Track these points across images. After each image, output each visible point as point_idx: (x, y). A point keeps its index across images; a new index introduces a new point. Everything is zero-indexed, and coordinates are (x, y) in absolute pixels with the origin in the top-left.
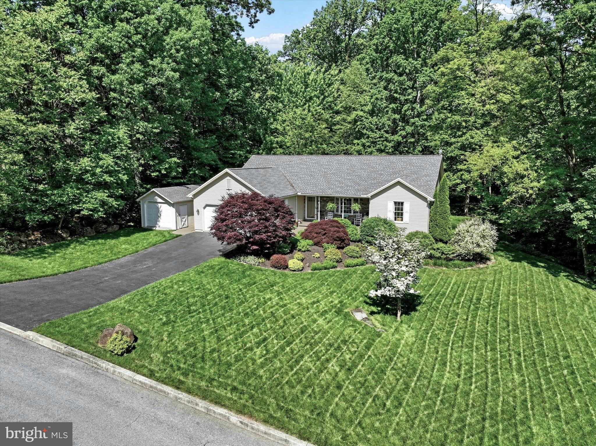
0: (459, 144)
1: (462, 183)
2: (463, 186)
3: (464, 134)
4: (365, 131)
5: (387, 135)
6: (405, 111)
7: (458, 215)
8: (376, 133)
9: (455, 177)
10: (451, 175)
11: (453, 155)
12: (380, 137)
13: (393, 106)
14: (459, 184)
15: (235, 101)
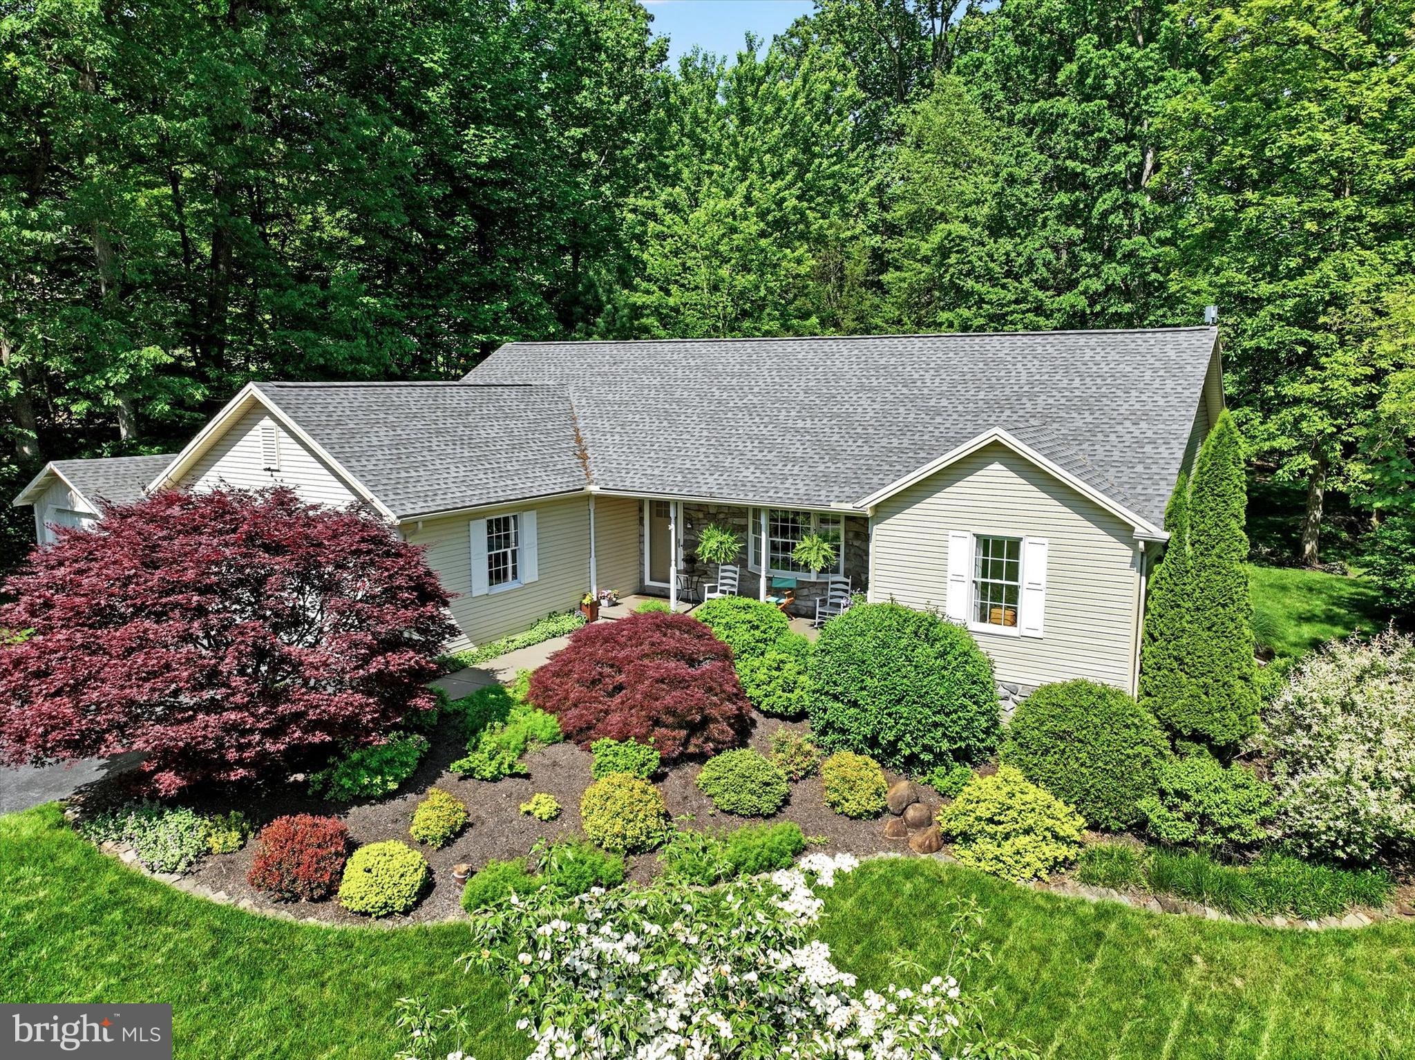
0: (1290, 303)
1: (1299, 449)
2: (1306, 461)
3: (1312, 264)
4: (970, 283)
5: (1041, 294)
6: (1105, 215)
7: (1280, 564)
8: (1004, 287)
9: (1272, 426)
10: (1257, 418)
11: (1263, 343)
12: (1017, 302)
13: (1063, 198)
14: (1289, 454)
15: (480, 167)
